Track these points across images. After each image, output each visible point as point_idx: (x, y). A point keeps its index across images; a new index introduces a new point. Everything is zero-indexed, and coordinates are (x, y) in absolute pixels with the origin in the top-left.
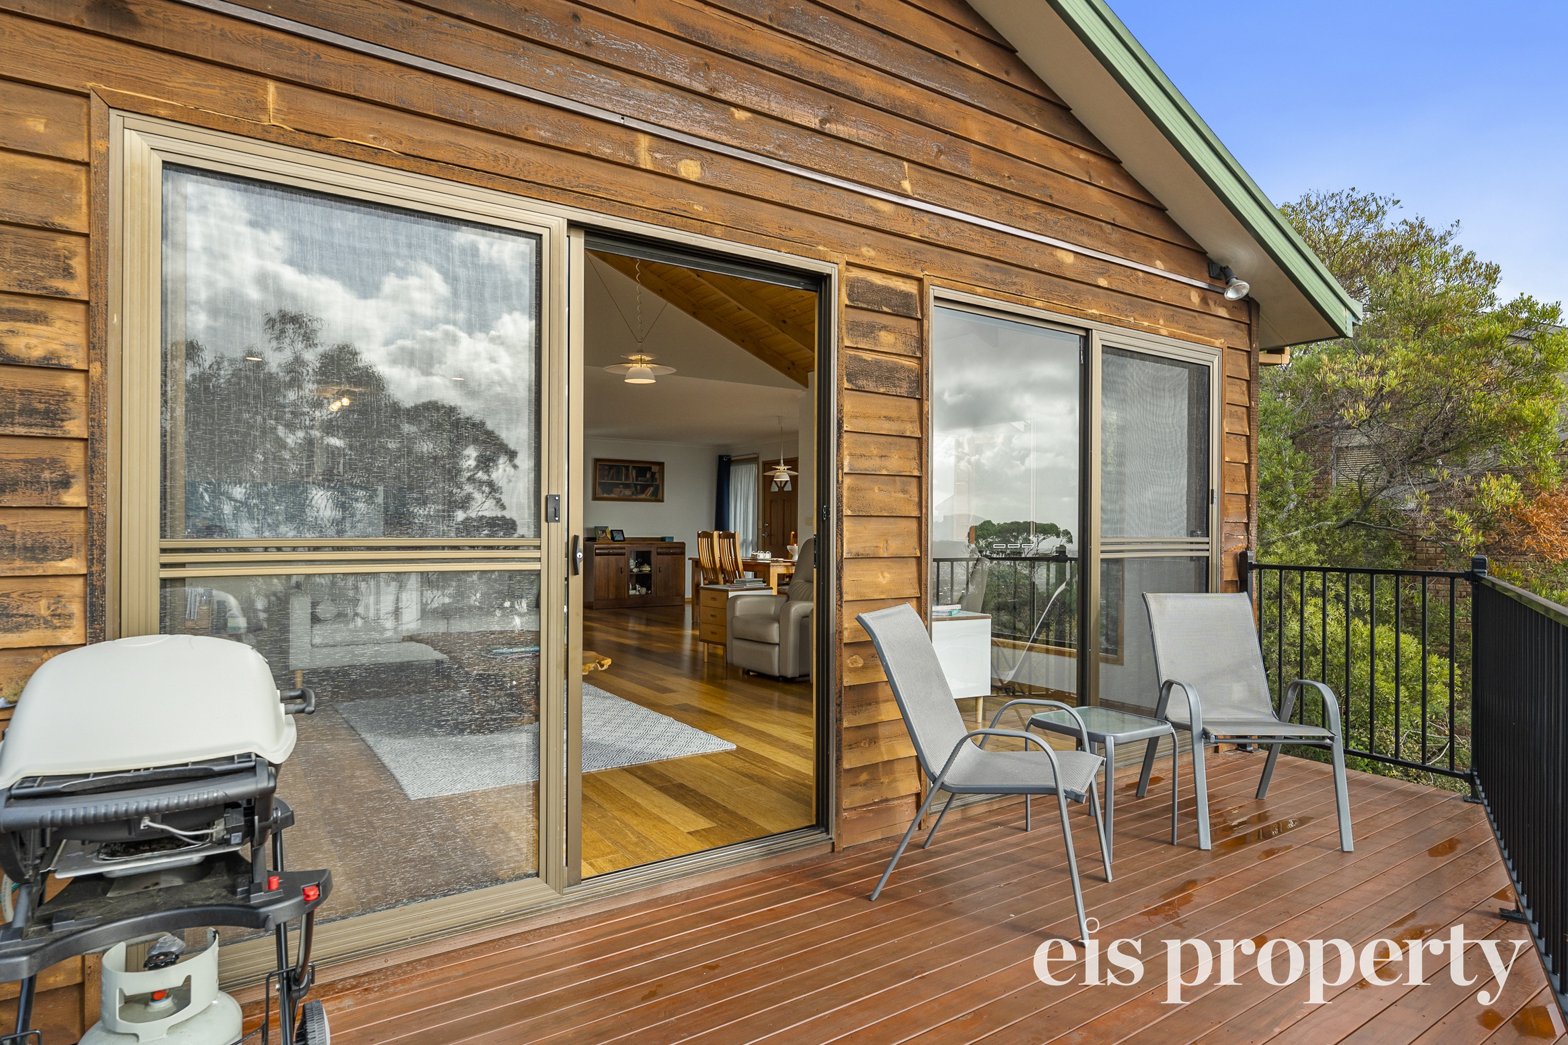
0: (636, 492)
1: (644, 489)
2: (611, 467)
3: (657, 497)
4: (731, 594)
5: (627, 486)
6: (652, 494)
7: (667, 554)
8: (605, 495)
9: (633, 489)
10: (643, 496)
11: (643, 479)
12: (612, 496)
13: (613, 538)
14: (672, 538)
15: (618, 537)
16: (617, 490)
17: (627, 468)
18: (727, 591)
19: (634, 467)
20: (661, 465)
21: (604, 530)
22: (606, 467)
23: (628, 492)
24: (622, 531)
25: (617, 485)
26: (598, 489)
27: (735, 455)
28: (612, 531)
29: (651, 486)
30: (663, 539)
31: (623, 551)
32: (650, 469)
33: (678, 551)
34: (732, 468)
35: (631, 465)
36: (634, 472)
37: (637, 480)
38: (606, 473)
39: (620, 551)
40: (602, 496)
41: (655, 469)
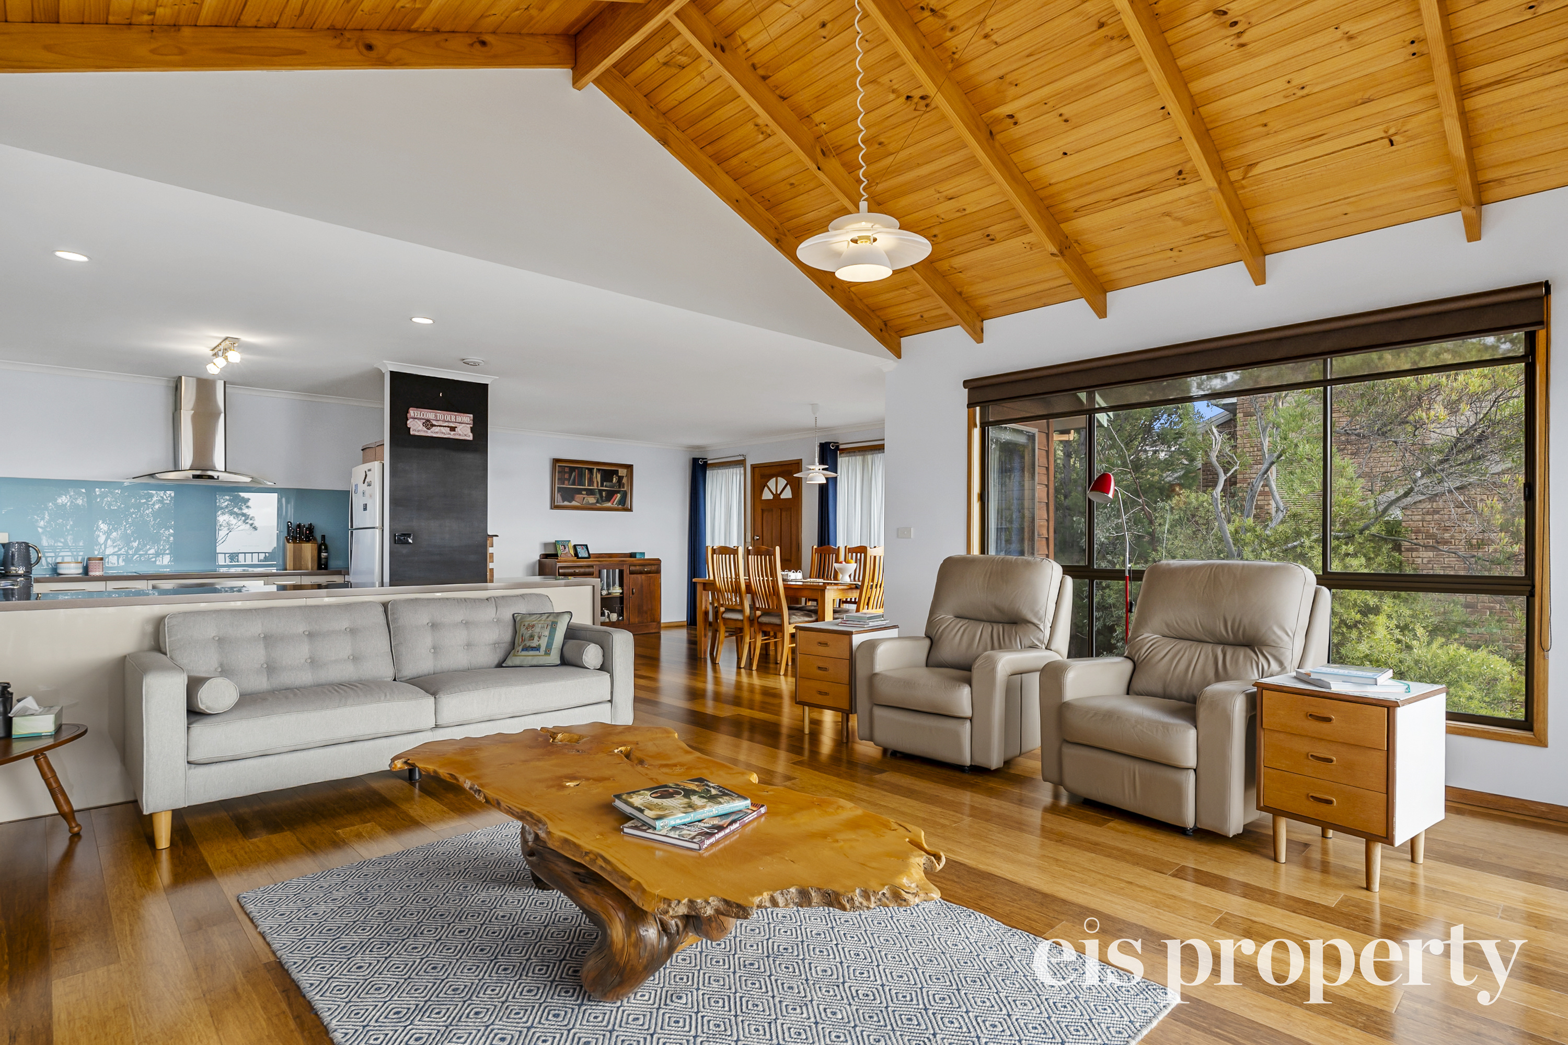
0: (601, 500)
1: (610, 495)
2: (572, 469)
3: (625, 506)
4: (857, 639)
5: (590, 492)
6: (620, 503)
7: (641, 573)
8: (566, 503)
9: (598, 496)
10: (609, 504)
11: (608, 484)
12: (574, 503)
13: (576, 555)
14: (644, 554)
15: (582, 553)
16: (579, 497)
17: (591, 470)
18: (850, 634)
19: (598, 470)
20: (629, 467)
21: (565, 544)
22: (567, 470)
23: (592, 500)
24: (586, 546)
25: (579, 491)
26: (558, 497)
27: (711, 458)
28: (575, 546)
29: (618, 492)
30: (632, 555)
31: (591, 570)
32: (616, 472)
33: (654, 568)
34: (709, 473)
35: (595, 468)
36: (599, 476)
37: (602, 485)
38: (567, 476)
39: (587, 570)
40: (562, 504)
41: (622, 472)
